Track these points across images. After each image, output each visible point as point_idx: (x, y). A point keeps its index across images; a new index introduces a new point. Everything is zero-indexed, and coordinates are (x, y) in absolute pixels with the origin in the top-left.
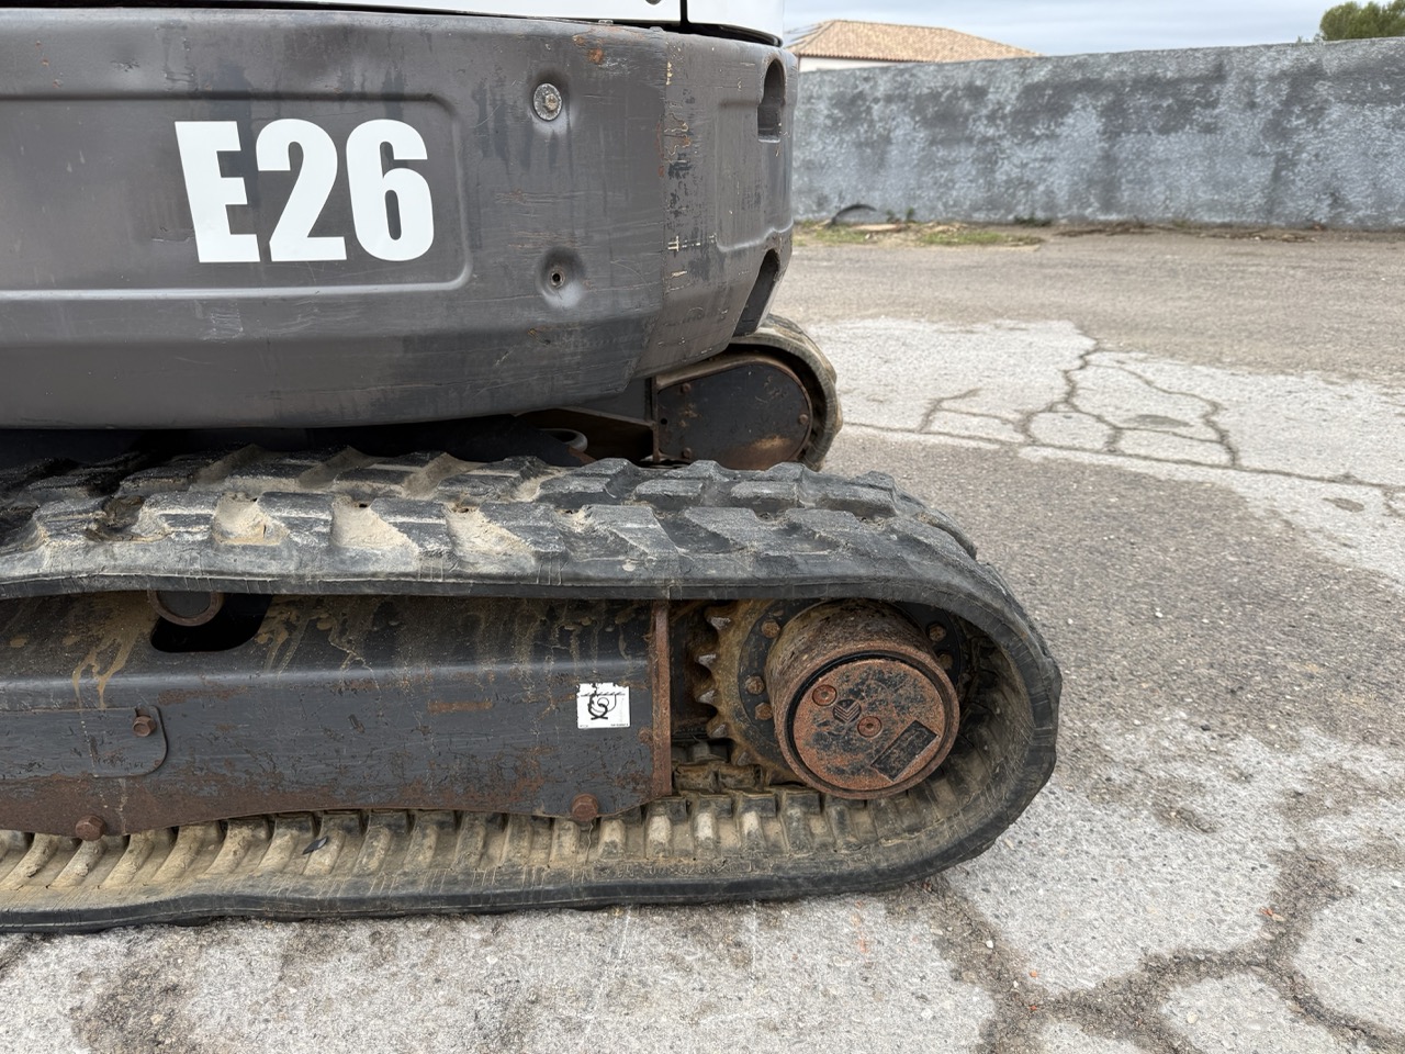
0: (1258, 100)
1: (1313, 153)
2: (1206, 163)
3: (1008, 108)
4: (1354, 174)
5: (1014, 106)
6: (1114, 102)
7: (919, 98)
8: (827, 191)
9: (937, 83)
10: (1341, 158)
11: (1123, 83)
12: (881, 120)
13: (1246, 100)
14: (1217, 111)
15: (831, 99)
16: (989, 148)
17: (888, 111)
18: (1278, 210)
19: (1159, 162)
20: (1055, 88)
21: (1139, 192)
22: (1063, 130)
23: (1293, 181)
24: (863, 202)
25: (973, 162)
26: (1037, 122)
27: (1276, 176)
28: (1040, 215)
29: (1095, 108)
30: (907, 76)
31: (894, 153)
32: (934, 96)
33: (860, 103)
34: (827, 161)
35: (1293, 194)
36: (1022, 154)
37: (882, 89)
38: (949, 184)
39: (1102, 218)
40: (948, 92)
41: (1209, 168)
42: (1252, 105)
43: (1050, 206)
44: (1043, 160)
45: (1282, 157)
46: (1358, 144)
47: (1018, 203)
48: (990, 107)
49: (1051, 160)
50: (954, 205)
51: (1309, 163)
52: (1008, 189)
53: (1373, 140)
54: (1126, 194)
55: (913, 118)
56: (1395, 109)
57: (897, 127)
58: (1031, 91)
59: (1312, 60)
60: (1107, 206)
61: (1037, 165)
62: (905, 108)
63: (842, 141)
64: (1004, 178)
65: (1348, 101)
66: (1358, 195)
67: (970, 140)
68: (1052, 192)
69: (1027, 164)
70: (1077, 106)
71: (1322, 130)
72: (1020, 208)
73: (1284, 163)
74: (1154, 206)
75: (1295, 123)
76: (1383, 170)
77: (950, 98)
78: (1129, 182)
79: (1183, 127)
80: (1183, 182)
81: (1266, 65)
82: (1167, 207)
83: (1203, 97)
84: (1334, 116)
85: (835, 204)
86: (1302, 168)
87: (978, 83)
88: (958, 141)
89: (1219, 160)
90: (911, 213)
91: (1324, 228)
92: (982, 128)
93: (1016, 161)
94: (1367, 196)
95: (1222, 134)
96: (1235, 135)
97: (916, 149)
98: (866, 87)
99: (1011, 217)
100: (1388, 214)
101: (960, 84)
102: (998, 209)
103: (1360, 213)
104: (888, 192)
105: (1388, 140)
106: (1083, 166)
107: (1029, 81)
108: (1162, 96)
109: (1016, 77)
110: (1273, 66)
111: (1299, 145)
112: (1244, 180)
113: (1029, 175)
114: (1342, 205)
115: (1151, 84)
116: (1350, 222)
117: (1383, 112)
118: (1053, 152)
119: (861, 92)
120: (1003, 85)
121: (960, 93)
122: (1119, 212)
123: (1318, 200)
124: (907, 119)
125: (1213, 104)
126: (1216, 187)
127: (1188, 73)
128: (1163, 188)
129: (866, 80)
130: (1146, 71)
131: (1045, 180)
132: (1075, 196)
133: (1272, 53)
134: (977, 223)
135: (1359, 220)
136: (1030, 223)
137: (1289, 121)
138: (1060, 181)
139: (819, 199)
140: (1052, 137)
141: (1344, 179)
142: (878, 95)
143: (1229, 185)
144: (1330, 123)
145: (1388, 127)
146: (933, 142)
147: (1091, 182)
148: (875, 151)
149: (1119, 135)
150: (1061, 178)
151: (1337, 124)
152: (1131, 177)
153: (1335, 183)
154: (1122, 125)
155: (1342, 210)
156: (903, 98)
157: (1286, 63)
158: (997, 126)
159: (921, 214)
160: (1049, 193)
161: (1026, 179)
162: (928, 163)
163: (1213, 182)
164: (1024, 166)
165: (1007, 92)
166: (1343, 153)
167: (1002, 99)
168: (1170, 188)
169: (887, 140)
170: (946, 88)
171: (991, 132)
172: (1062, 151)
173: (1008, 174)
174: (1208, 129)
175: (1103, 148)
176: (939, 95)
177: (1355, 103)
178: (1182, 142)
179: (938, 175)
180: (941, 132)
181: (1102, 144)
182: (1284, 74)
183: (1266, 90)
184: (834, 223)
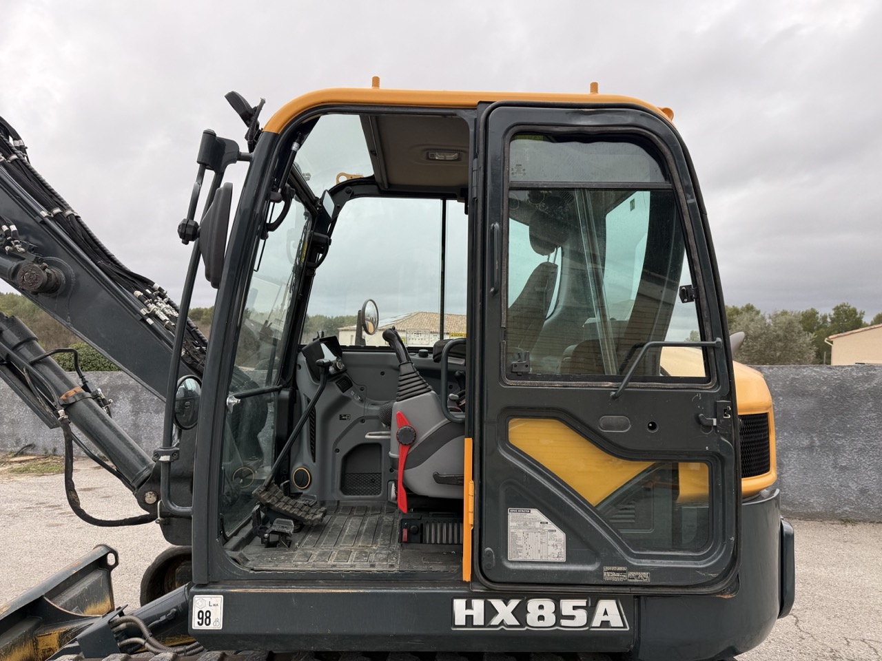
8: (20, 436)
29: (128, 399)
63: (26, 409)
70: (121, 397)
85: (23, 443)
90: (55, 450)
139: (17, 440)
149: (139, 413)
154: (139, 408)
181: (132, 417)
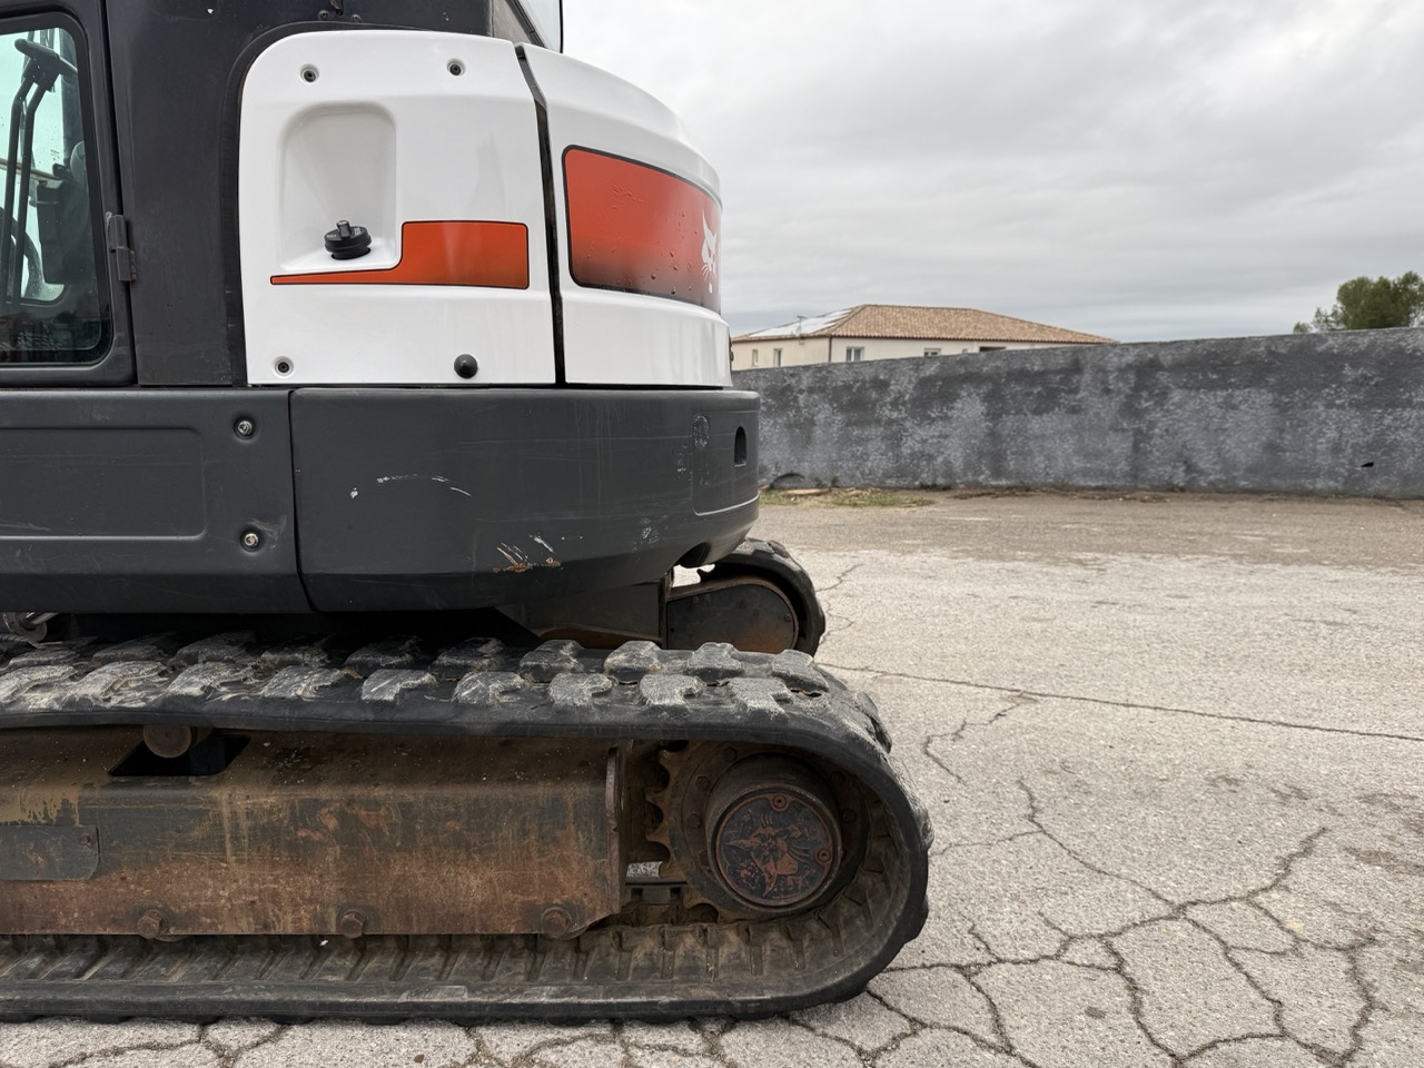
0: (1111, 387)
1: (1164, 428)
2: (1076, 437)
3: (907, 397)
4: (1201, 445)
5: (912, 394)
6: (993, 390)
7: (835, 388)
8: (765, 462)
9: (849, 377)
10: (1187, 433)
11: (998, 375)
12: (806, 407)
13: (1102, 387)
14: (1079, 396)
15: (765, 390)
16: (895, 428)
17: (811, 400)
18: (1142, 475)
19: (1036, 437)
20: (944, 380)
21: (1022, 462)
22: (954, 413)
23: (1151, 452)
24: (795, 471)
25: (882, 439)
26: (932, 407)
27: (1136, 448)
28: (941, 481)
29: (978, 395)
30: (824, 372)
31: (818, 432)
32: (847, 387)
33: (789, 394)
34: (765, 439)
35: (1152, 463)
36: (921, 433)
37: (805, 382)
38: (865, 456)
39: (994, 483)
40: (858, 384)
41: (1079, 441)
42: (1107, 391)
43: (949, 473)
44: (939, 437)
45: (1138, 432)
46: (1199, 421)
47: (923, 471)
48: (893, 396)
49: (946, 437)
50: (870, 474)
51: (1162, 437)
52: (912, 461)
53: (1211, 418)
54: (1012, 463)
55: (831, 405)
56: (1224, 393)
57: (819, 412)
58: (924, 383)
59: (1151, 356)
60: (997, 473)
61: (935, 441)
62: (824, 398)
63: (776, 423)
64: (909, 451)
65: (1185, 387)
66: (1205, 461)
67: (878, 422)
68: (950, 462)
69: (926, 440)
70: (964, 393)
71: (1168, 410)
72: (924, 475)
73: (1141, 438)
74: (1036, 473)
75: (1145, 405)
76: (1224, 442)
77: (859, 388)
78: (1012, 453)
79: (1053, 409)
80: (1059, 453)
81: (1114, 360)
82: (1048, 474)
83: (1066, 385)
84: (1176, 399)
85: (773, 473)
86: (1156, 441)
87: (882, 377)
88: (869, 423)
89: (1086, 435)
90: (834, 479)
91: (1182, 490)
92: (887, 412)
93: (918, 438)
94: (1215, 463)
95: (1086, 414)
96: (1097, 415)
97: (835, 429)
98: (793, 381)
99: (917, 483)
100: (1234, 477)
101: (867, 378)
102: (906, 476)
103: (1211, 478)
104: (814, 462)
105: (1223, 417)
106: (973, 441)
107: (922, 375)
108: (1032, 385)
109: (912, 372)
110: (1120, 360)
111: (1151, 422)
112: (1110, 451)
113: (929, 449)
114: (1195, 471)
115: (1023, 376)
116: (1205, 485)
117: (1215, 396)
118: (947, 430)
119: (789, 385)
120: (902, 378)
121: (867, 385)
122: (1007, 478)
123: (1175, 467)
124: (827, 406)
125: (1075, 391)
126: (1087, 456)
127: (1051, 366)
128: (1042, 458)
129: (792, 375)
130: (1017, 366)
131: (943, 453)
132: (968, 465)
133: (1118, 350)
134: (889, 488)
135: (1211, 483)
136: (934, 488)
137: (1140, 404)
138: (955, 453)
140: (945, 418)
141: (1193, 450)
142: (803, 387)
143: (1097, 455)
144: (1173, 404)
145: (1221, 408)
146: (849, 424)
147: (981, 454)
148: (802, 431)
149: (1000, 416)
150: (955, 451)
151: (1180, 405)
152: (1014, 449)
153: (1186, 453)
154: (1002, 408)
155: (1195, 475)
156: (822, 390)
157: (1130, 358)
158: (900, 411)
159: (843, 480)
160: (947, 463)
161: (927, 452)
162: (845, 440)
163: (1083, 452)
164: (924, 441)
165: (905, 384)
166: (1188, 429)
167: (902, 390)
168: (1048, 458)
169: (813, 423)
170: (857, 381)
171: (895, 415)
172: (955, 429)
173: (911, 448)
174: (1074, 410)
175: (987, 426)
176: (851, 387)
177: (1191, 389)
178: (1053, 421)
179: (854, 449)
180: (855, 416)
181: (987, 423)
182: (1129, 367)
183: (1118, 379)
184: (772, 487)
